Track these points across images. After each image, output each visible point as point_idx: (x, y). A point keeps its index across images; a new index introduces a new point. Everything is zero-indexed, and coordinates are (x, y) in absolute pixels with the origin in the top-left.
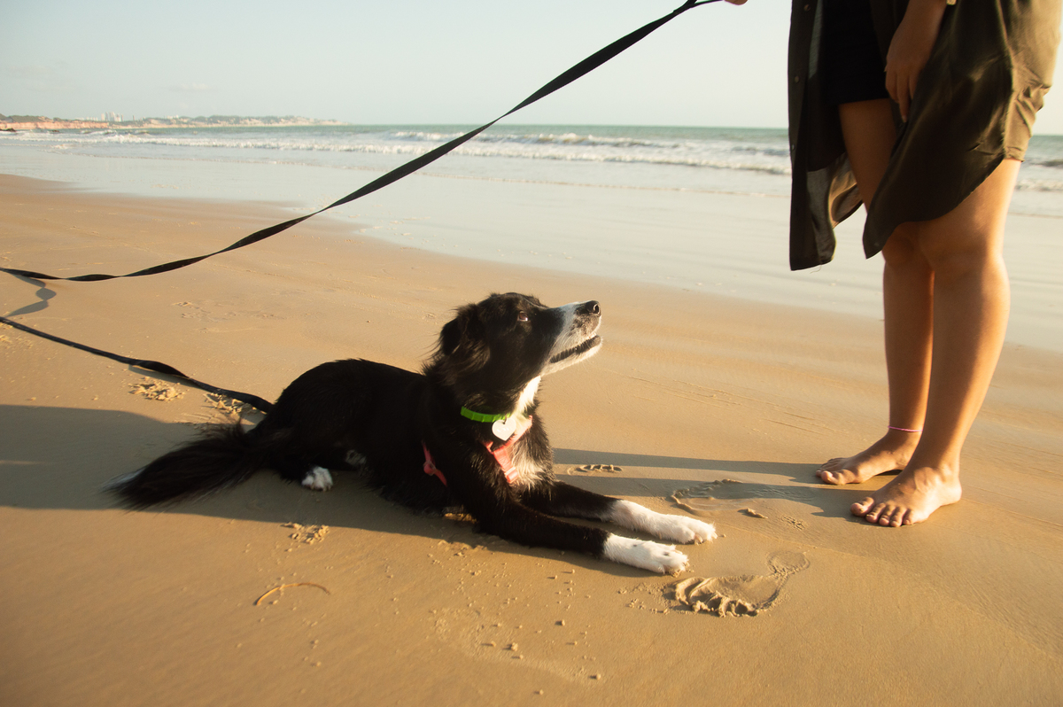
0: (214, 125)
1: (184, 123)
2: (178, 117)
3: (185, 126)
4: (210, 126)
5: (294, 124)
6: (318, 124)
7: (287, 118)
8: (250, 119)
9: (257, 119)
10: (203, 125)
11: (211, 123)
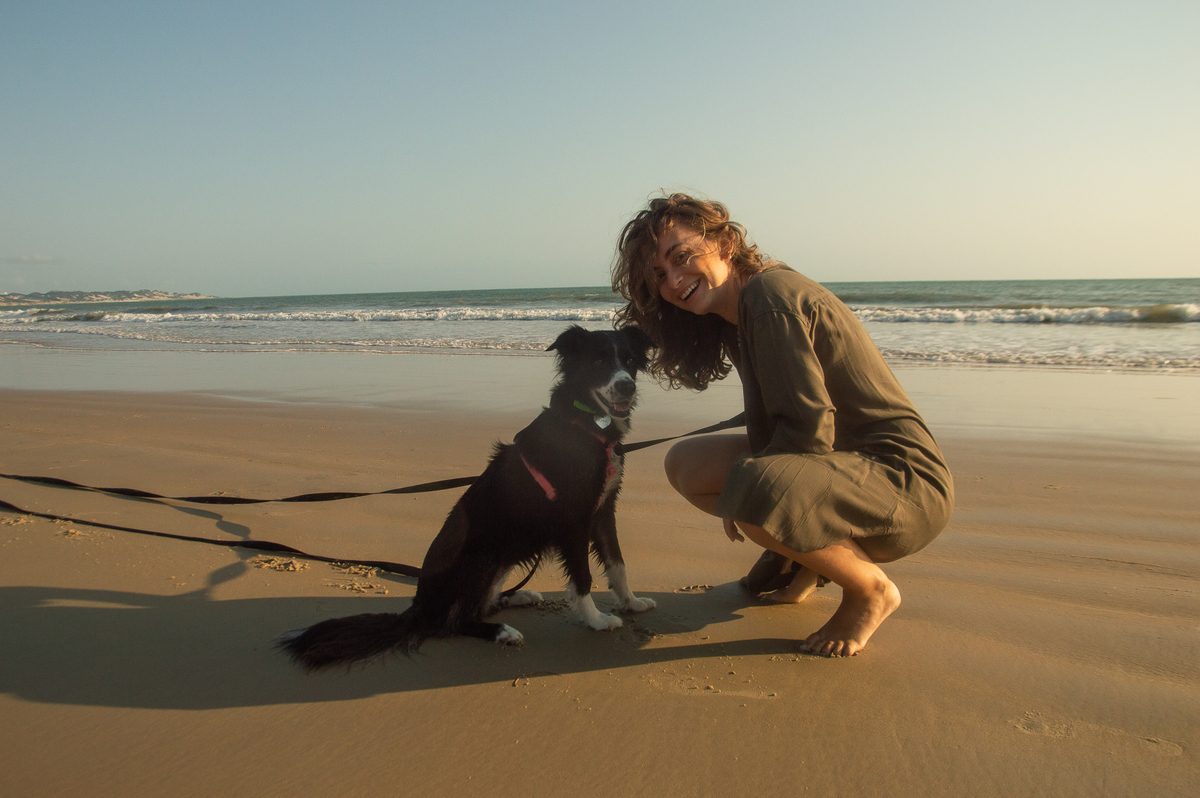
1: (14, 301)
2: (6, 293)
3: (14, 304)
5: (150, 299)
7: (141, 293)
8: (96, 294)
9: (105, 294)
11: (49, 300)
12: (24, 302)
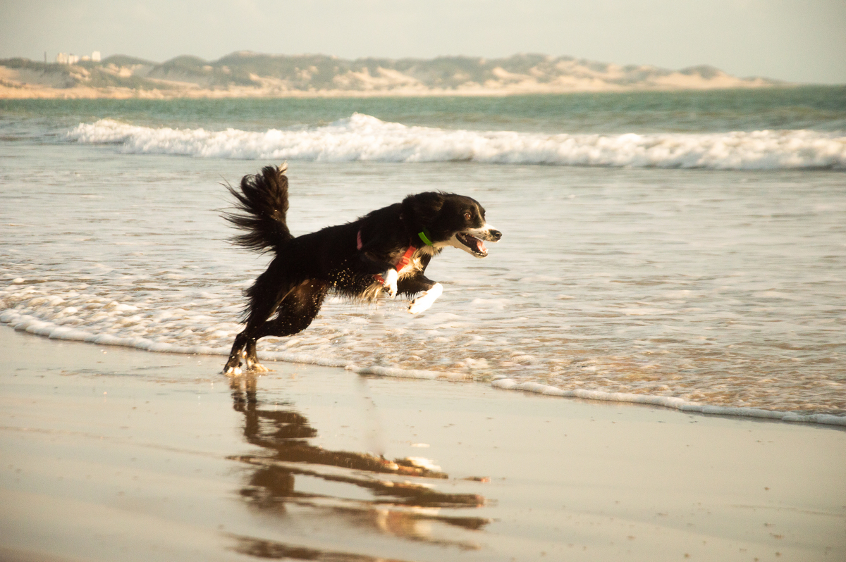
0: (236, 92)
1: (120, 82)
2: (97, 56)
3: (121, 94)
4: (218, 94)
5: (544, 88)
6: (641, 86)
7: (519, 65)
8: (373, 65)
9: (402, 66)
10: (193, 90)
11: (224, 81)
12: (149, 86)
